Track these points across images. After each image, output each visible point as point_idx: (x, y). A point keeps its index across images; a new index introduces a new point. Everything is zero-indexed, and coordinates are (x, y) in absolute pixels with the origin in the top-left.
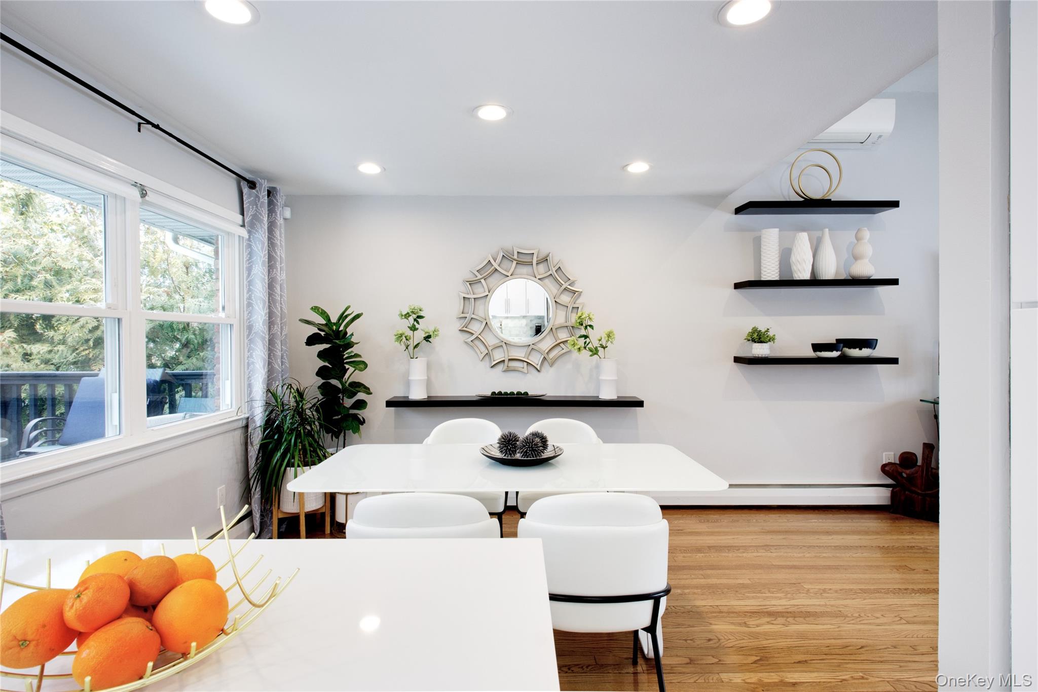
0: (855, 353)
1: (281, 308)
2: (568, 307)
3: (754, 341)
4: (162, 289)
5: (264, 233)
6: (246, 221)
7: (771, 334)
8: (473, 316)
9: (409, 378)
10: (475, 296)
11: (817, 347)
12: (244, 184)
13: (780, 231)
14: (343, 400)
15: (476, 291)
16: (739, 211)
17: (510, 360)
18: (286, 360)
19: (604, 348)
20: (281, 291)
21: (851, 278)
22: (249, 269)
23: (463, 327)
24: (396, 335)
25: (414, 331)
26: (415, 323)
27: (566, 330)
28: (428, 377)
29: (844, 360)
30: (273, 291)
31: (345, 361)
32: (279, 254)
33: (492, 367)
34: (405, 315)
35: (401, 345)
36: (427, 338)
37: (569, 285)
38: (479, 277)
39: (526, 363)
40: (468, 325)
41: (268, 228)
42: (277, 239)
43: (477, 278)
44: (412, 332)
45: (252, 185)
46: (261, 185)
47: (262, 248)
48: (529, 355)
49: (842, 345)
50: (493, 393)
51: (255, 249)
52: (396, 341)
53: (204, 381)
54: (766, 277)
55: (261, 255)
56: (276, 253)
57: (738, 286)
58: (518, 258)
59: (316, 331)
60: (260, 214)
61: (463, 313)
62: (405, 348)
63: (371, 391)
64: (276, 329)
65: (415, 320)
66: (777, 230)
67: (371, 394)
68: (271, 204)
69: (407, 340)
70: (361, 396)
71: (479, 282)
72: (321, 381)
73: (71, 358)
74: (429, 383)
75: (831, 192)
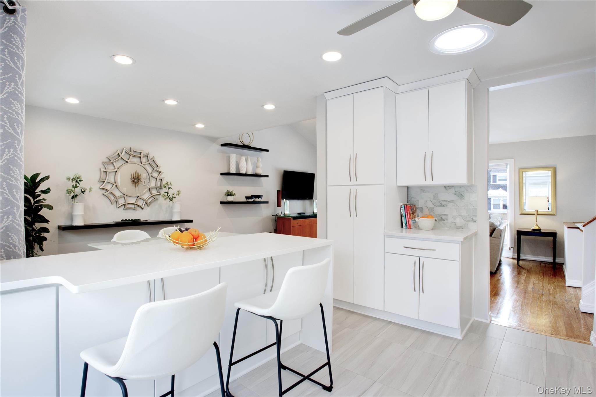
0: (257, 200)
2: (157, 179)
3: (228, 195)
7: (233, 193)
8: (108, 181)
9: (73, 214)
10: (110, 171)
11: (247, 198)
13: (236, 155)
15: (110, 169)
16: (222, 145)
17: (127, 204)
19: (175, 198)
21: (255, 174)
23: (103, 187)
24: (67, 190)
27: (155, 190)
29: (254, 202)
31: (35, 205)
33: (118, 208)
35: (70, 196)
36: (83, 192)
37: (158, 169)
38: (113, 161)
39: (137, 205)
40: (105, 185)
43: (111, 162)
44: (74, 188)
48: (138, 201)
49: (254, 197)
50: (123, 220)
52: (67, 193)
54: (231, 172)
57: (222, 174)
58: (133, 153)
62: (72, 197)
65: (77, 182)
66: (235, 154)
69: (73, 193)
75: (250, 143)
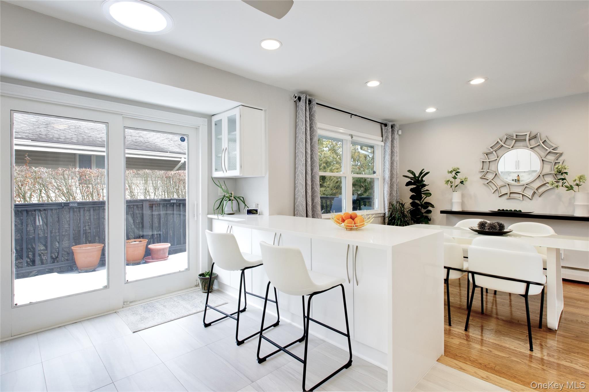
1: (396, 171)
2: (552, 163)
4: (357, 167)
5: (390, 143)
6: (383, 139)
8: (488, 171)
9: (452, 201)
10: (489, 160)
12: (383, 126)
14: (421, 209)
15: (490, 158)
17: (511, 193)
18: (398, 192)
19: (578, 186)
20: (396, 165)
22: (384, 157)
23: (482, 176)
24: (445, 181)
25: (455, 179)
26: (456, 175)
27: (551, 176)
28: (462, 200)
30: (393, 164)
31: (422, 193)
32: (395, 150)
33: (499, 197)
34: (450, 172)
35: (448, 185)
36: (462, 182)
37: (552, 150)
38: (492, 150)
39: (522, 195)
40: (486, 175)
41: (391, 141)
42: (395, 144)
43: (490, 151)
45: (386, 125)
46: (389, 124)
47: (389, 148)
48: (524, 190)
50: (499, 210)
51: (386, 149)
52: (445, 184)
53: (370, 200)
55: (388, 151)
56: (394, 150)
58: (516, 138)
59: (409, 180)
60: (388, 136)
61: (482, 169)
62: (450, 187)
63: (434, 206)
64: (394, 180)
65: (455, 174)
67: (434, 207)
68: (393, 131)
69: (451, 183)
70: (430, 208)
71: (492, 153)
72: (411, 201)
73: (330, 193)
74: (463, 204)
